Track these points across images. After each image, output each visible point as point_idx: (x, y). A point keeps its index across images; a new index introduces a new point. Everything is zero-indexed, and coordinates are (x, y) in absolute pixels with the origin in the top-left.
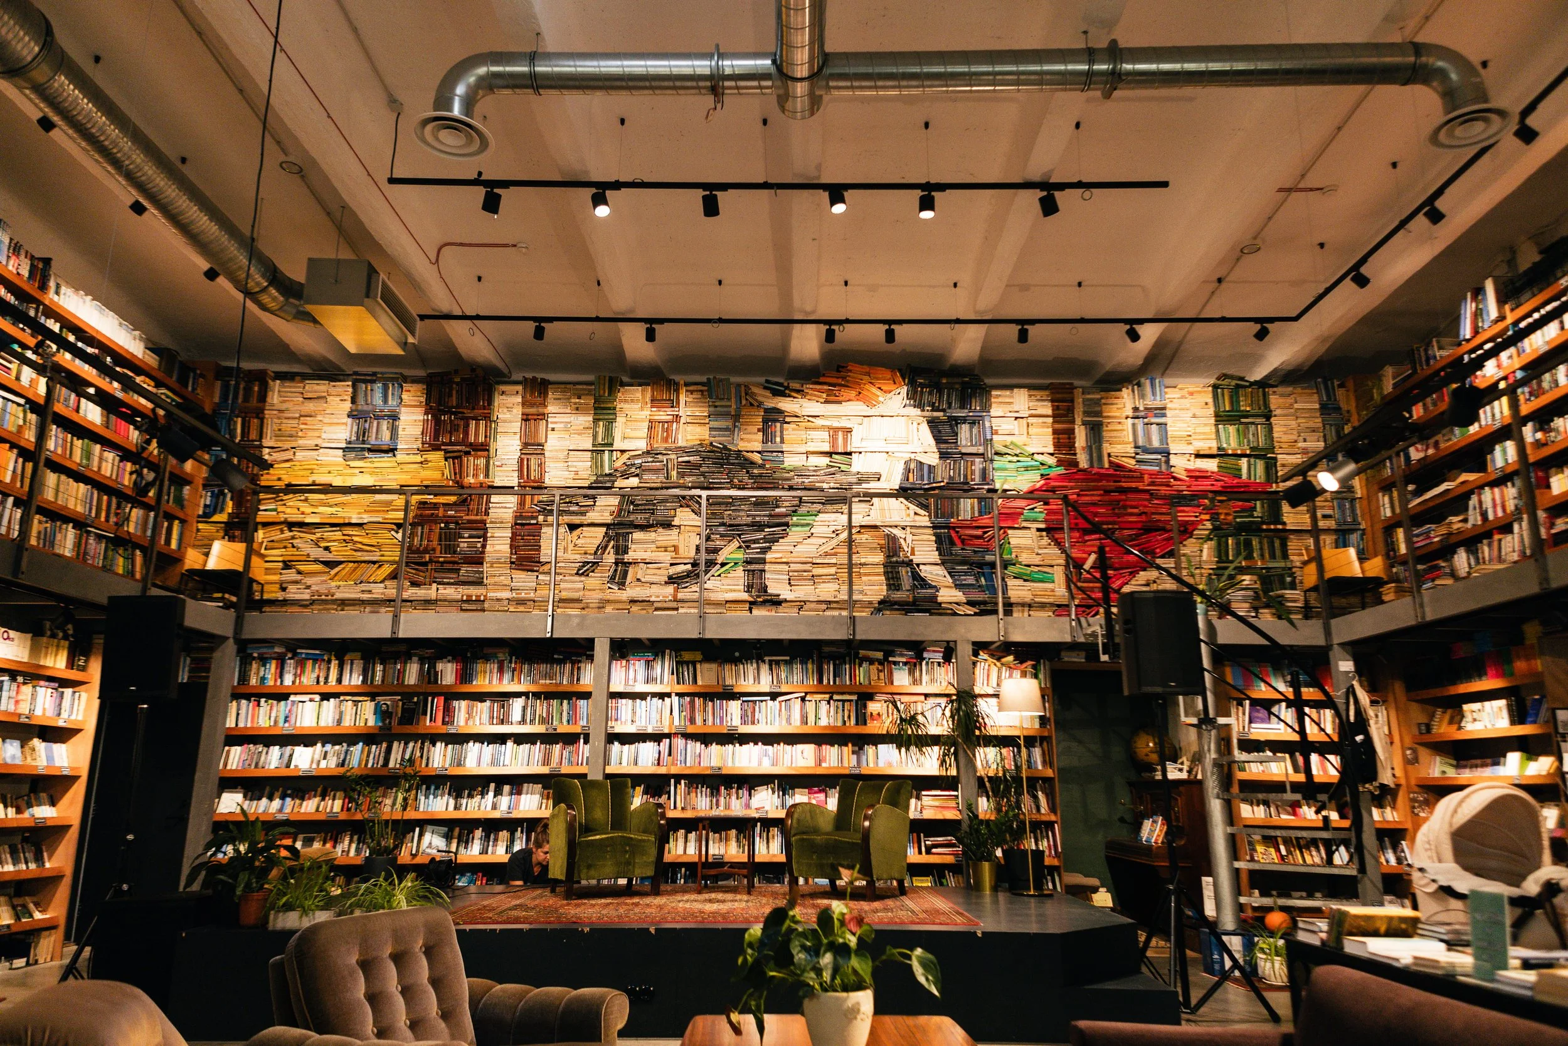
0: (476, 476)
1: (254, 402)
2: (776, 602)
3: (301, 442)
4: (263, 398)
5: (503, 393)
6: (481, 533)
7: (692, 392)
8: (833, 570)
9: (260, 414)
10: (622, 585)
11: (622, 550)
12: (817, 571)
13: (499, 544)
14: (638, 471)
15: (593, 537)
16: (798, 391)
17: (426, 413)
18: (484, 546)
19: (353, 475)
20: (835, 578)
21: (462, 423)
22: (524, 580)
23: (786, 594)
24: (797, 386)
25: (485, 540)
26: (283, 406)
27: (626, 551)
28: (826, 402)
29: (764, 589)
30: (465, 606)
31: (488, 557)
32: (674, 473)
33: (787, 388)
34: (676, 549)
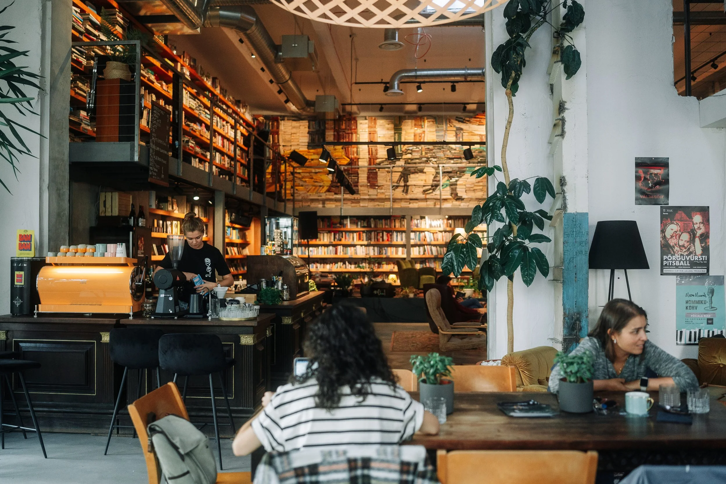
0: (353, 155)
1: (275, 129)
2: (460, 199)
3: (292, 143)
4: (278, 127)
5: (361, 123)
6: (356, 175)
7: (429, 122)
8: (481, 187)
9: (278, 133)
10: (407, 192)
11: (406, 181)
12: (476, 188)
13: (363, 178)
14: (410, 152)
15: (396, 176)
16: (468, 121)
17: (334, 132)
18: (358, 179)
19: (311, 155)
20: (482, 190)
21: (347, 135)
22: (372, 192)
23: (464, 196)
24: (468, 119)
25: (358, 177)
26: (285, 130)
27: (408, 181)
28: (479, 125)
29: (457, 194)
30: (353, 201)
31: (360, 184)
32: (424, 153)
33: (464, 120)
34: (425, 181)
